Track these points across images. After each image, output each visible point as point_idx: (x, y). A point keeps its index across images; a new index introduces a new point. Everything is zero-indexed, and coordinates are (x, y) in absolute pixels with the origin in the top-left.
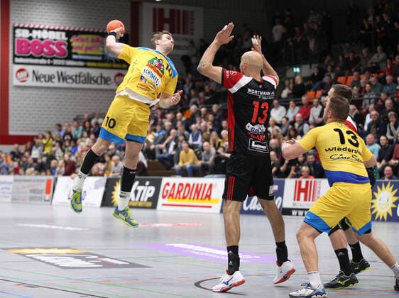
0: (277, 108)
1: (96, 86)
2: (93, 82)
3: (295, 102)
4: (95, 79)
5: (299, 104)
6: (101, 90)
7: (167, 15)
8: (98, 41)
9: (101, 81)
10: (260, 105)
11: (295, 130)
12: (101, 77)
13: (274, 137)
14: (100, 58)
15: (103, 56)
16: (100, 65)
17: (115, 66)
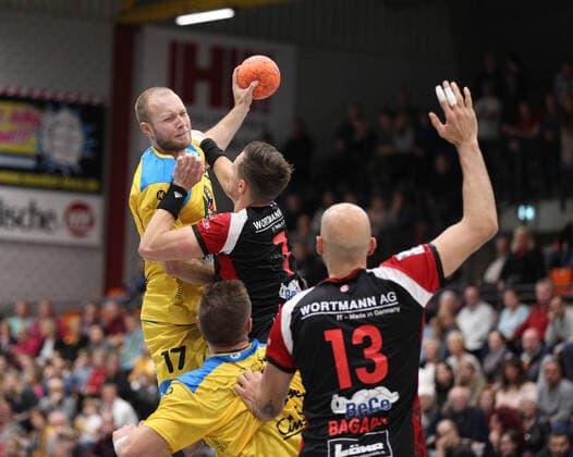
0: (473, 307)
1: (16, 233)
2: (10, 222)
3: (518, 293)
4: (16, 215)
5: (529, 300)
6: (30, 244)
7: (203, 60)
8: (27, 118)
9: (31, 220)
10: (348, 336)
11: (519, 365)
12: (33, 210)
13: (464, 384)
14: (30, 163)
15: (40, 158)
16: (29, 179)
17: (67, 182)
